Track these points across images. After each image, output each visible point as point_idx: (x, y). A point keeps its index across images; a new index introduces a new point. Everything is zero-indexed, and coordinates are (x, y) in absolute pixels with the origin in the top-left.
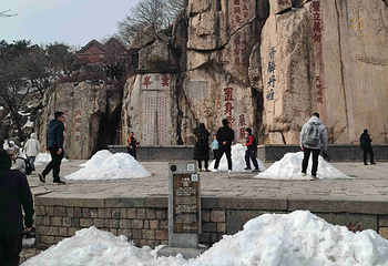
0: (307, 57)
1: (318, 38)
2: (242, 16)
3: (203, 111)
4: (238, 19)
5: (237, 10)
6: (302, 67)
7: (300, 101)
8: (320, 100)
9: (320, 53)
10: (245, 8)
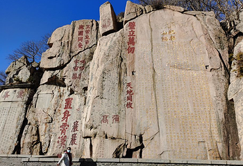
0: (120, 66)
1: (132, 50)
2: (83, 43)
3: (43, 118)
4: (80, 45)
5: (81, 39)
6: (114, 75)
7: (109, 106)
8: (129, 105)
9: (133, 62)
10: (87, 37)
